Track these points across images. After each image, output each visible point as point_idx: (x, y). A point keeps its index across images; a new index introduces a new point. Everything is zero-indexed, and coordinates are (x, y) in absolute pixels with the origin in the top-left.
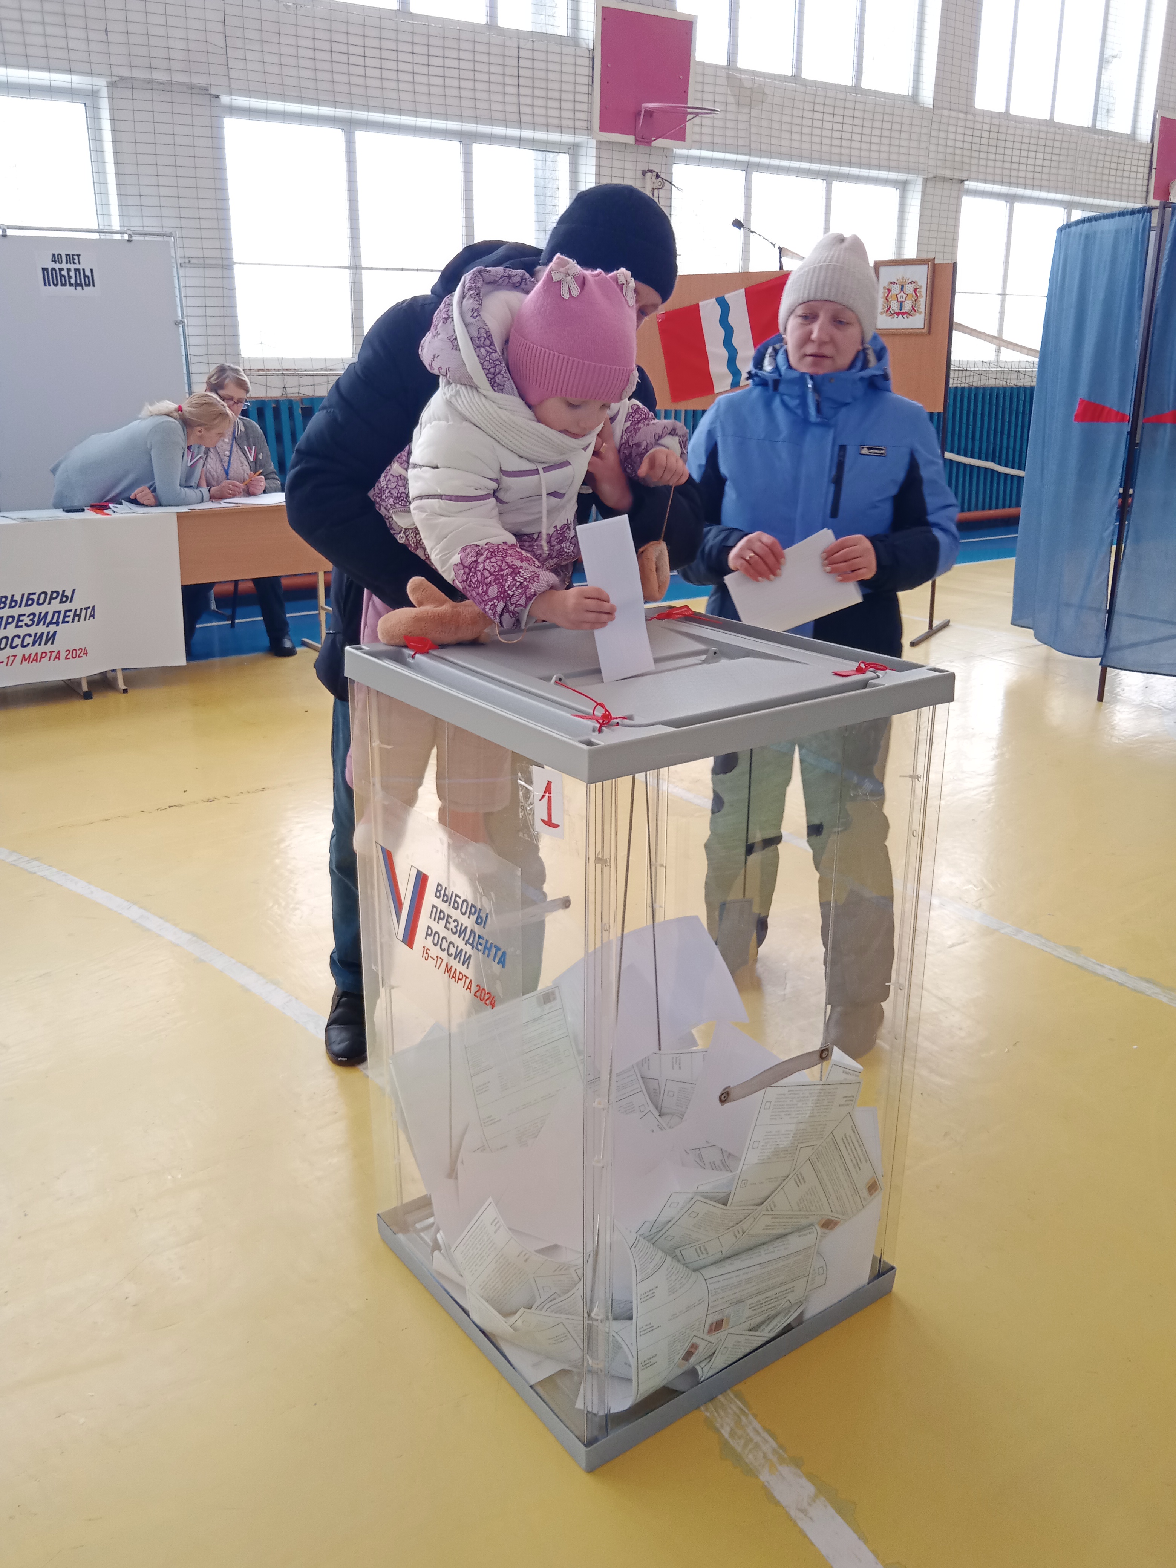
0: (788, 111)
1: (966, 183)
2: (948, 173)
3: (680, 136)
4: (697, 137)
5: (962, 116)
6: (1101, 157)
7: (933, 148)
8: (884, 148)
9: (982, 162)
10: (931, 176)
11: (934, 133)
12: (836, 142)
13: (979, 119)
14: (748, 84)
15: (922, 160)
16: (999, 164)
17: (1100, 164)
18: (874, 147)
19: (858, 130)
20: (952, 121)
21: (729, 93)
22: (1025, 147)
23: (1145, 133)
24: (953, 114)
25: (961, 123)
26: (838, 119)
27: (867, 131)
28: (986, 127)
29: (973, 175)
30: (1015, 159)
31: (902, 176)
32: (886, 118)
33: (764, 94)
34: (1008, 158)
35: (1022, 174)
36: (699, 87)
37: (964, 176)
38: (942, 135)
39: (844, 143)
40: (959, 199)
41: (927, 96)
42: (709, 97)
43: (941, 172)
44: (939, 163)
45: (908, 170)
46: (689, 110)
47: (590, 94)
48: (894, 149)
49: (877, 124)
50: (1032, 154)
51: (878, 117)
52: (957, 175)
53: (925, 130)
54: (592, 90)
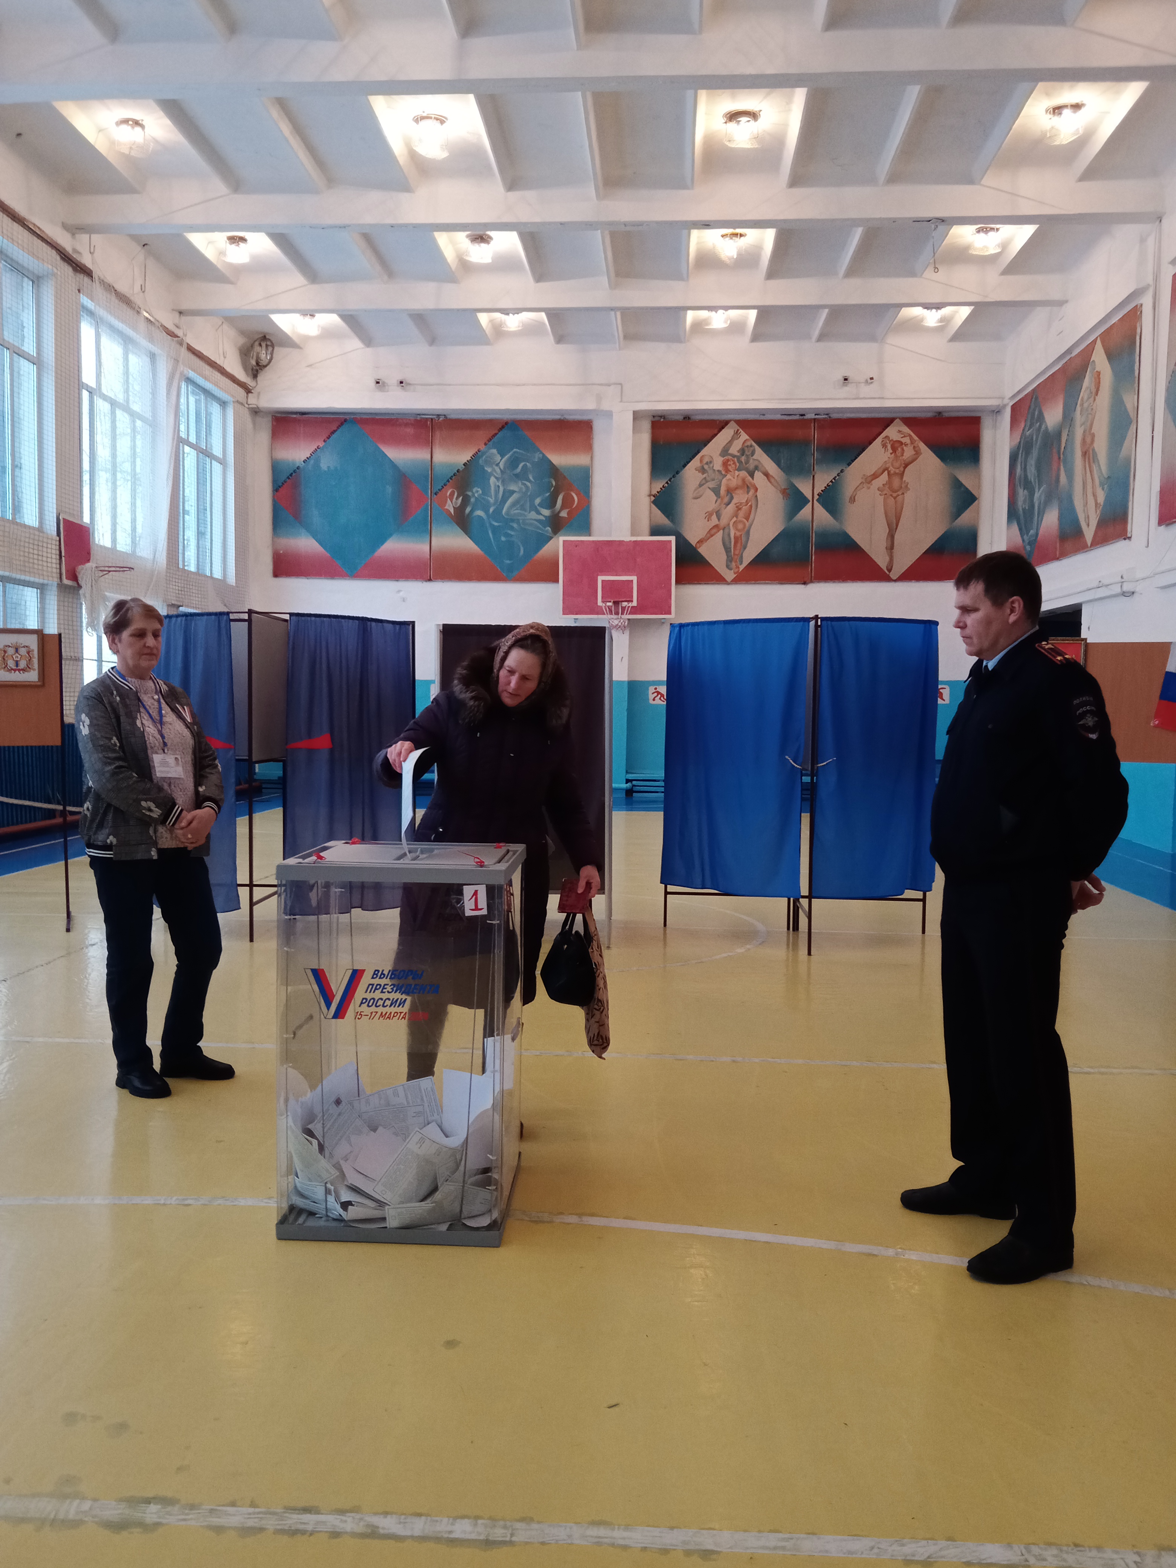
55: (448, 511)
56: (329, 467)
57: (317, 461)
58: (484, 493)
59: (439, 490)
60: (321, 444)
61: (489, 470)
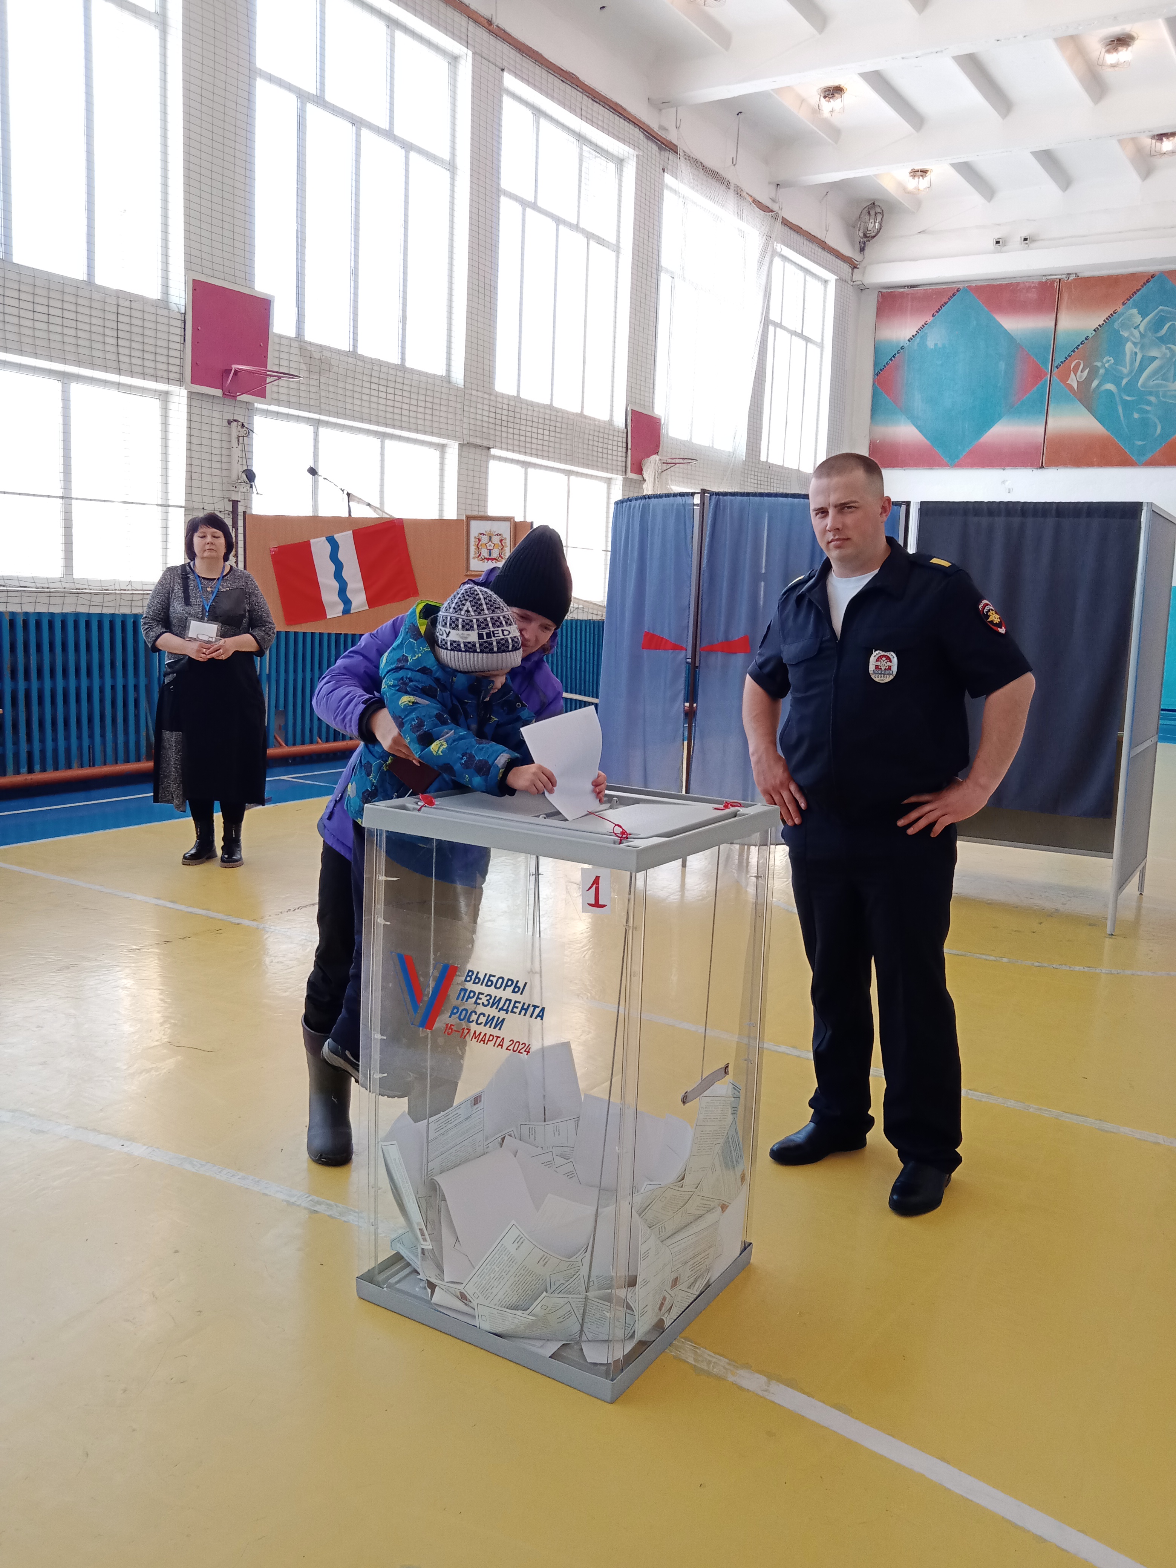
0: (350, 380)
1: (491, 450)
2: (479, 441)
3: (262, 394)
4: (275, 396)
5: (486, 396)
6: (591, 438)
7: (465, 420)
8: (428, 417)
9: (504, 435)
10: (465, 442)
11: (466, 408)
12: (390, 409)
13: (500, 400)
14: (317, 355)
15: (458, 429)
16: (516, 437)
17: (591, 443)
18: (420, 416)
19: (407, 401)
20: (480, 400)
21: (302, 361)
22: (535, 425)
23: (620, 421)
24: (480, 394)
25: (486, 402)
26: (391, 390)
27: (414, 402)
28: (505, 407)
29: (498, 444)
30: (529, 434)
31: (443, 441)
32: (429, 393)
33: (330, 364)
34: (523, 433)
35: (534, 446)
36: (276, 354)
37: (491, 444)
38: (472, 410)
39: (396, 411)
40: (487, 462)
41: (458, 376)
42: (285, 363)
43: (473, 440)
44: (471, 433)
45: (448, 437)
46: (268, 373)
47: (182, 351)
48: (436, 419)
49: (422, 398)
50: (540, 431)
51: (423, 392)
52: (486, 443)
53: (459, 406)
54: (184, 347)
55: (1070, 387)
56: (936, 345)
57: (923, 338)
58: (1116, 363)
59: (1061, 362)
60: (929, 319)
61: (1125, 334)
